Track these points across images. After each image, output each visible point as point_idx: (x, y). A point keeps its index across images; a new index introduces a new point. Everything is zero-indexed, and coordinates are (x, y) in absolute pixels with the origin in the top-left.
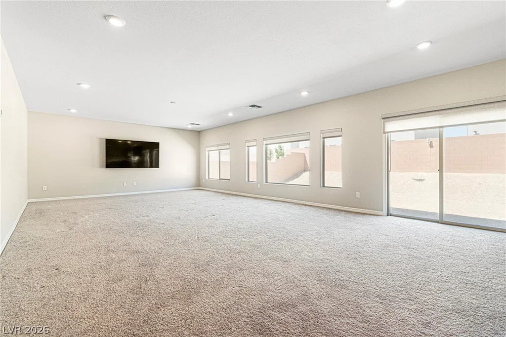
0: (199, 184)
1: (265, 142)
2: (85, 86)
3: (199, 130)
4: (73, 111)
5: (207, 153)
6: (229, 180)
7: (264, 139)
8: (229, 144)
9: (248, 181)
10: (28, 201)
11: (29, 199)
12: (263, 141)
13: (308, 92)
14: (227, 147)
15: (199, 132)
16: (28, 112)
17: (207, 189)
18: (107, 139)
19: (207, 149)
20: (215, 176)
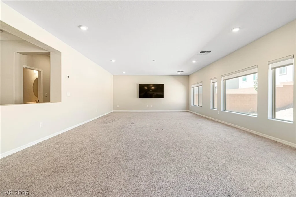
0: (188, 108)
1: (223, 78)
2: (113, 61)
3: (188, 74)
4: (124, 73)
5: (192, 89)
6: (202, 106)
7: (222, 76)
8: (202, 82)
9: (213, 108)
10: (113, 111)
11: (113, 110)
12: (221, 77)
13: (240, 28)
14: (201, 84)
15: (188, 76)
16: (113, 75)
17: (192, 112)
18: (139, 84)
19: (192, 86)
20: (196, 104)
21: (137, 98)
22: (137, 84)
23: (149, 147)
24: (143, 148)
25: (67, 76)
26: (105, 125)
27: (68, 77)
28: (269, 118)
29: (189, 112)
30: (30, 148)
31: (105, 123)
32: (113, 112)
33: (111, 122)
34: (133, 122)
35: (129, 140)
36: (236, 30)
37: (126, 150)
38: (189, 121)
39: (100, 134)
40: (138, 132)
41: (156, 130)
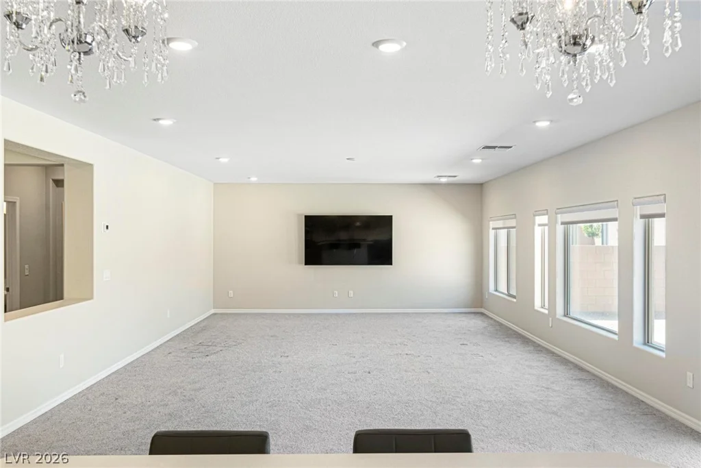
0: (478, 301)
1: (560, 217)
3: (481, 181)
4: (254, 179)
5: (492, 233)
6: (515, 297)
7: (560, 211)
8: (514, 216)
9: (543, 306)
10: (213, 311)
11: (214, 308)
12: (556, 214)
13: (551, 121)
14: (512, 223)
15: (481, 185)
16: (215, 184)
17: (491, 315)
18: (306, 217)
19: (492, 224)
20: (503, 287)
21: (300, 263)
22: (299, 215)
23: (324, 412)
24: (312, 415)
25: (104, 225)
26: (204, 360)
27: (107, 227)
28: (635, 344)
29: (482, 314)
30: (49, 415)
31: (200, 354)
32: (215, 314)
33: (218, 352)
34: (284, 353)
35: (276, 399)
36: (543, 124)
37: (273, 419)
38: (463, 346)
39: (198, 386)
40: (299, 379)
41: (350, 376)
